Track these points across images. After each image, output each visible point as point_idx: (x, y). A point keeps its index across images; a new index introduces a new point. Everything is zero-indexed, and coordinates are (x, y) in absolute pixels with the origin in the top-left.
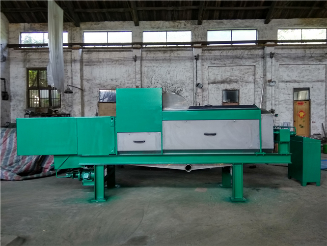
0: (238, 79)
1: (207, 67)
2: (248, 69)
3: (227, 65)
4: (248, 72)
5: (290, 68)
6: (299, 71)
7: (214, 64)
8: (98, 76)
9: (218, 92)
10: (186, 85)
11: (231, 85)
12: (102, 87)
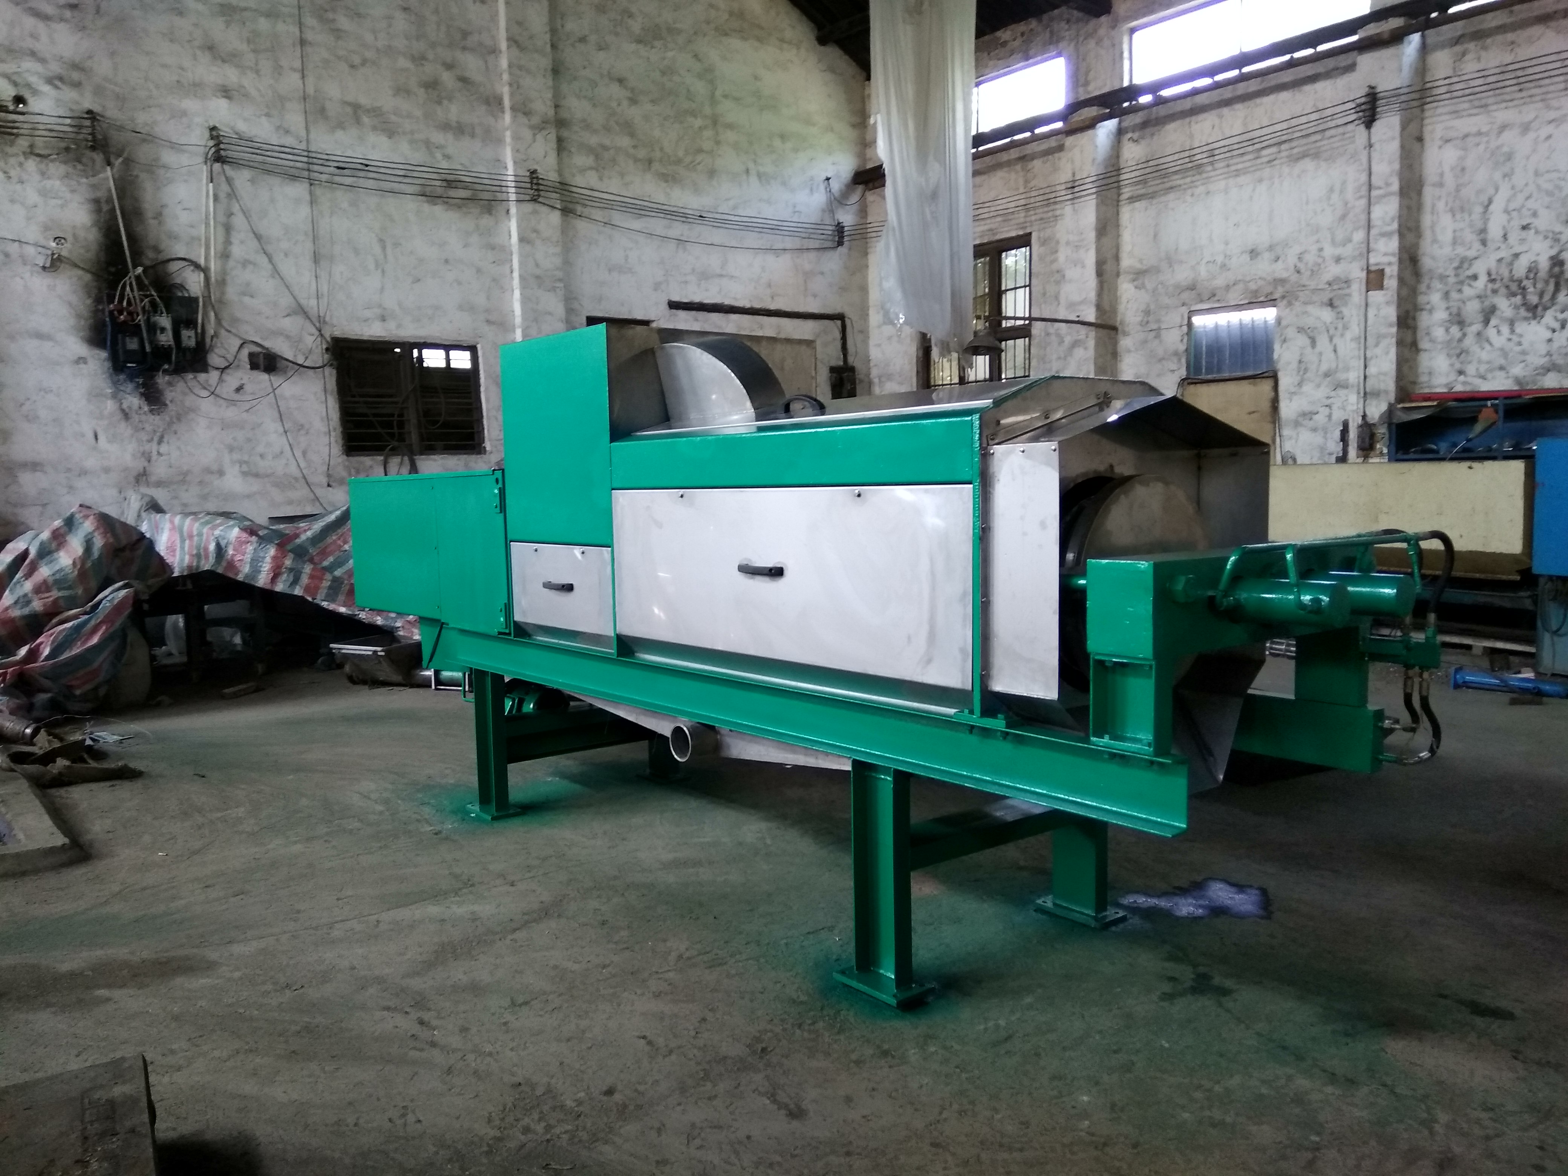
8: (1184, 245)
12: (1202, 301)
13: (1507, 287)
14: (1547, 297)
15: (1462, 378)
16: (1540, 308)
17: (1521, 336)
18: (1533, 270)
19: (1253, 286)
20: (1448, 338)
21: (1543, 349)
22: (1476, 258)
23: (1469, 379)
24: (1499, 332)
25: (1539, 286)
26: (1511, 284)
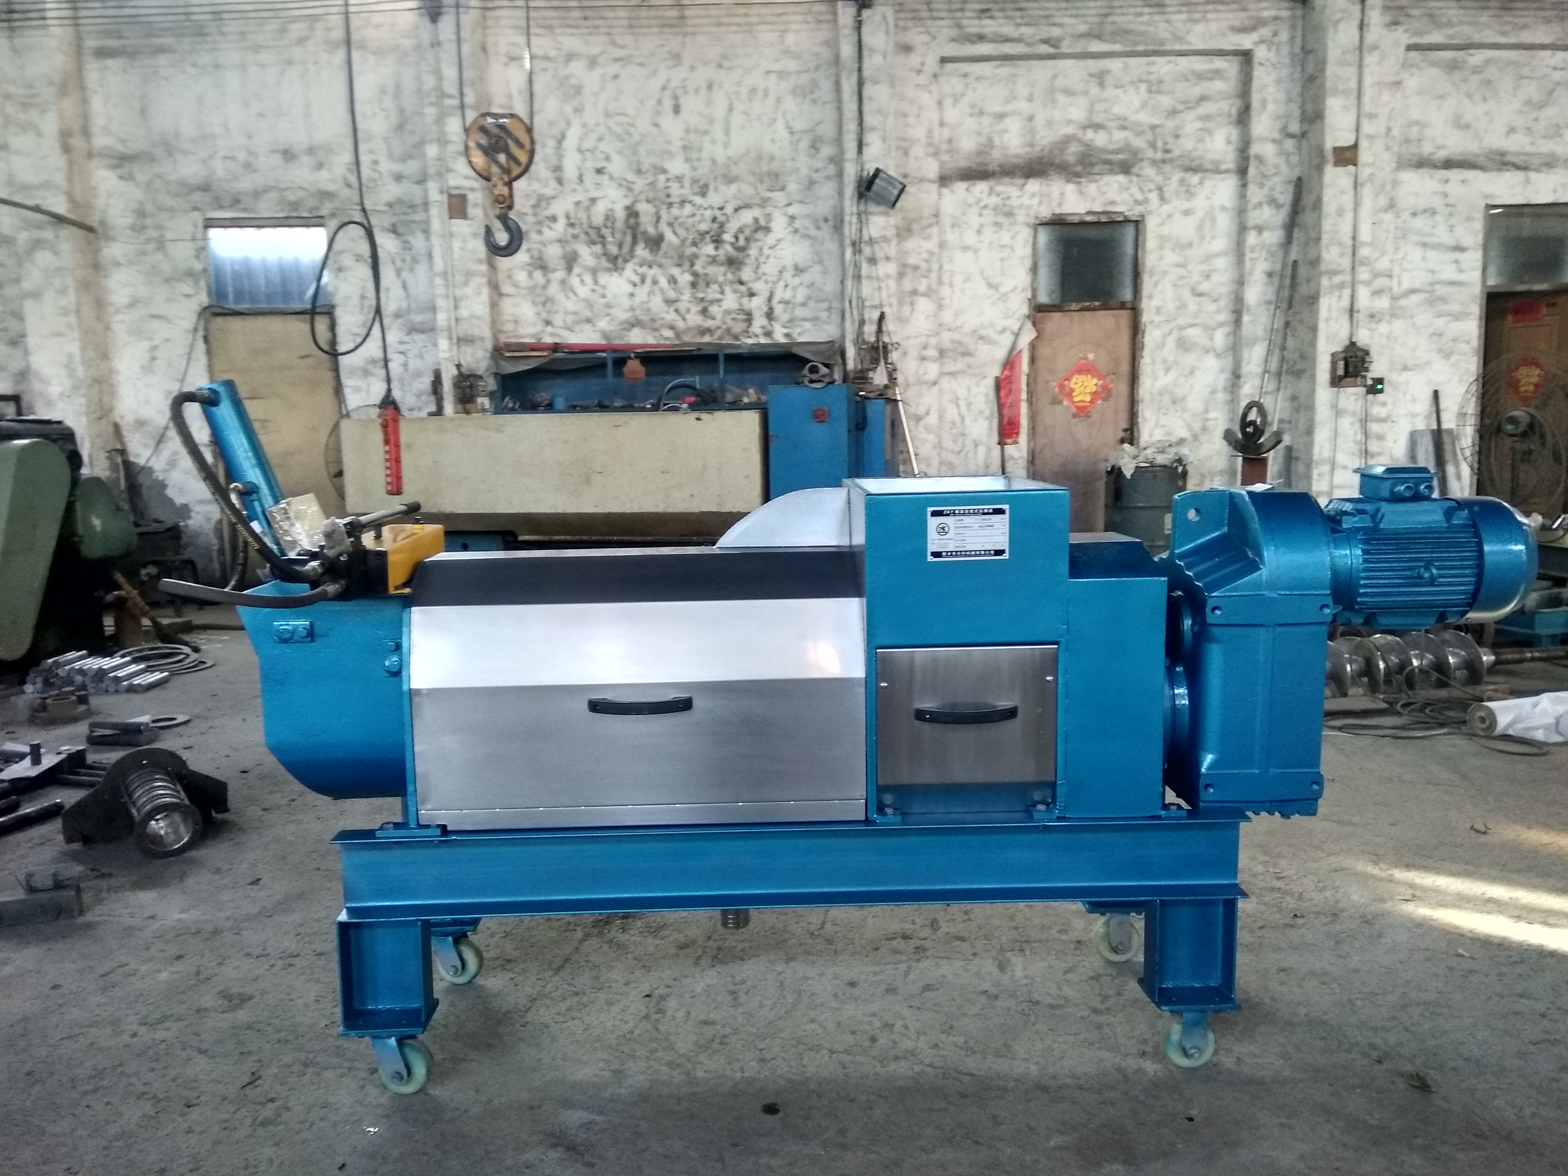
0: (1139, 143)
1: (931, 62)
2: (1200, 77)
3: (1066, 47)
4: (1203, 99)
5: (1477, 70)
6: (1531, 90)
7: (981, 38)
8: (188, 130)
9: (1005, 237)
10: (792, 187)
11: (1092, 188)
12: (221, 208)
13: (587, 233)
14: (626, 249)
15: (549, 329)
16: (620, 260)
17: (604, 287)
18: (609, 217)
19: (291, 197)
20: (531, 284)
21: (626, 302)
22: (553, 198)
23: (557, 331)
24: (582, 281)
25: (618, 236)
26: (590, 230)
